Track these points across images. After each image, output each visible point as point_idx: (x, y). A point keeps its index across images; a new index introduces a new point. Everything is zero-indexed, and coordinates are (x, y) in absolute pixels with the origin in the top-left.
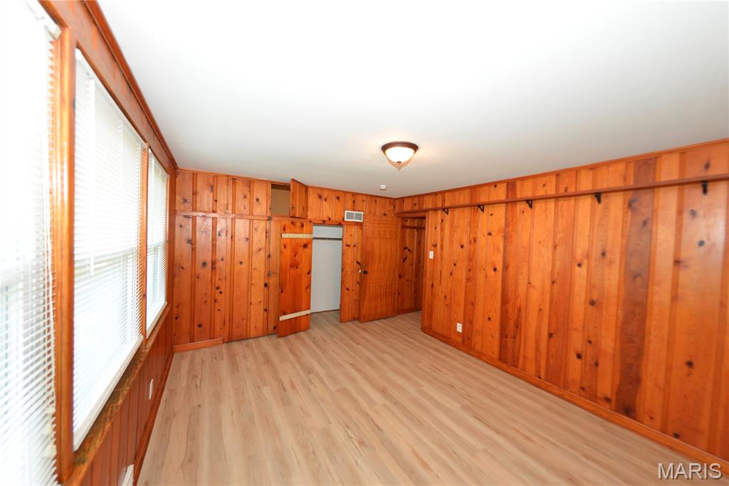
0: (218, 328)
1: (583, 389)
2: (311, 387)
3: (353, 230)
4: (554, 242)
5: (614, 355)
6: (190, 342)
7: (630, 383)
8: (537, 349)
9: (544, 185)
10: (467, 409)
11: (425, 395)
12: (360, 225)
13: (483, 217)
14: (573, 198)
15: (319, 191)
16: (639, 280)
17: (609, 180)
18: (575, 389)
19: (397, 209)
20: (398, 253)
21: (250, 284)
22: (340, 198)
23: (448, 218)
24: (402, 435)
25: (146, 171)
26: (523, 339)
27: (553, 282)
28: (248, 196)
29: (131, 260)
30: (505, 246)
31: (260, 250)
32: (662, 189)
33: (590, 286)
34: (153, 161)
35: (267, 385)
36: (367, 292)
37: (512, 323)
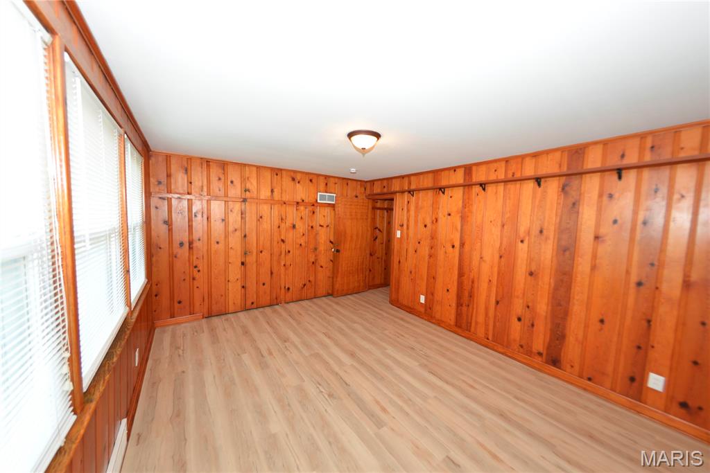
0: (197, 303)
1: (522, 346)
2: (287, 353)
3: (326, 211)
4: (502, 222)
5: (546, 317)
6: (171, 318)
7: (557, 340)
8: (487, 314)
9: (495, 171)
10: (424, 366)
11: (389, 356)
12: (333, 206)
13: (443, 199)
14: (519, 182)
15: (292, 174)
16: (567, 253)
17: (548, 166)
18: (516, 347)
19: (368, 192)
20: (369, 233)
21: (227, 263)
22: (313, 181)
23: (413, 199)
24: (366, 388)
25: (123, 156)
26: (475, 306)
27: (501, 257)
28: (223, 178)
29: (114, 239)
30: (462, 226)
31: (236, 230)
32: (588, 175)
33: (530, 260)
34: (129, 145)
35: (246, 353)
36: (340, 270)
37: (466, 294)
